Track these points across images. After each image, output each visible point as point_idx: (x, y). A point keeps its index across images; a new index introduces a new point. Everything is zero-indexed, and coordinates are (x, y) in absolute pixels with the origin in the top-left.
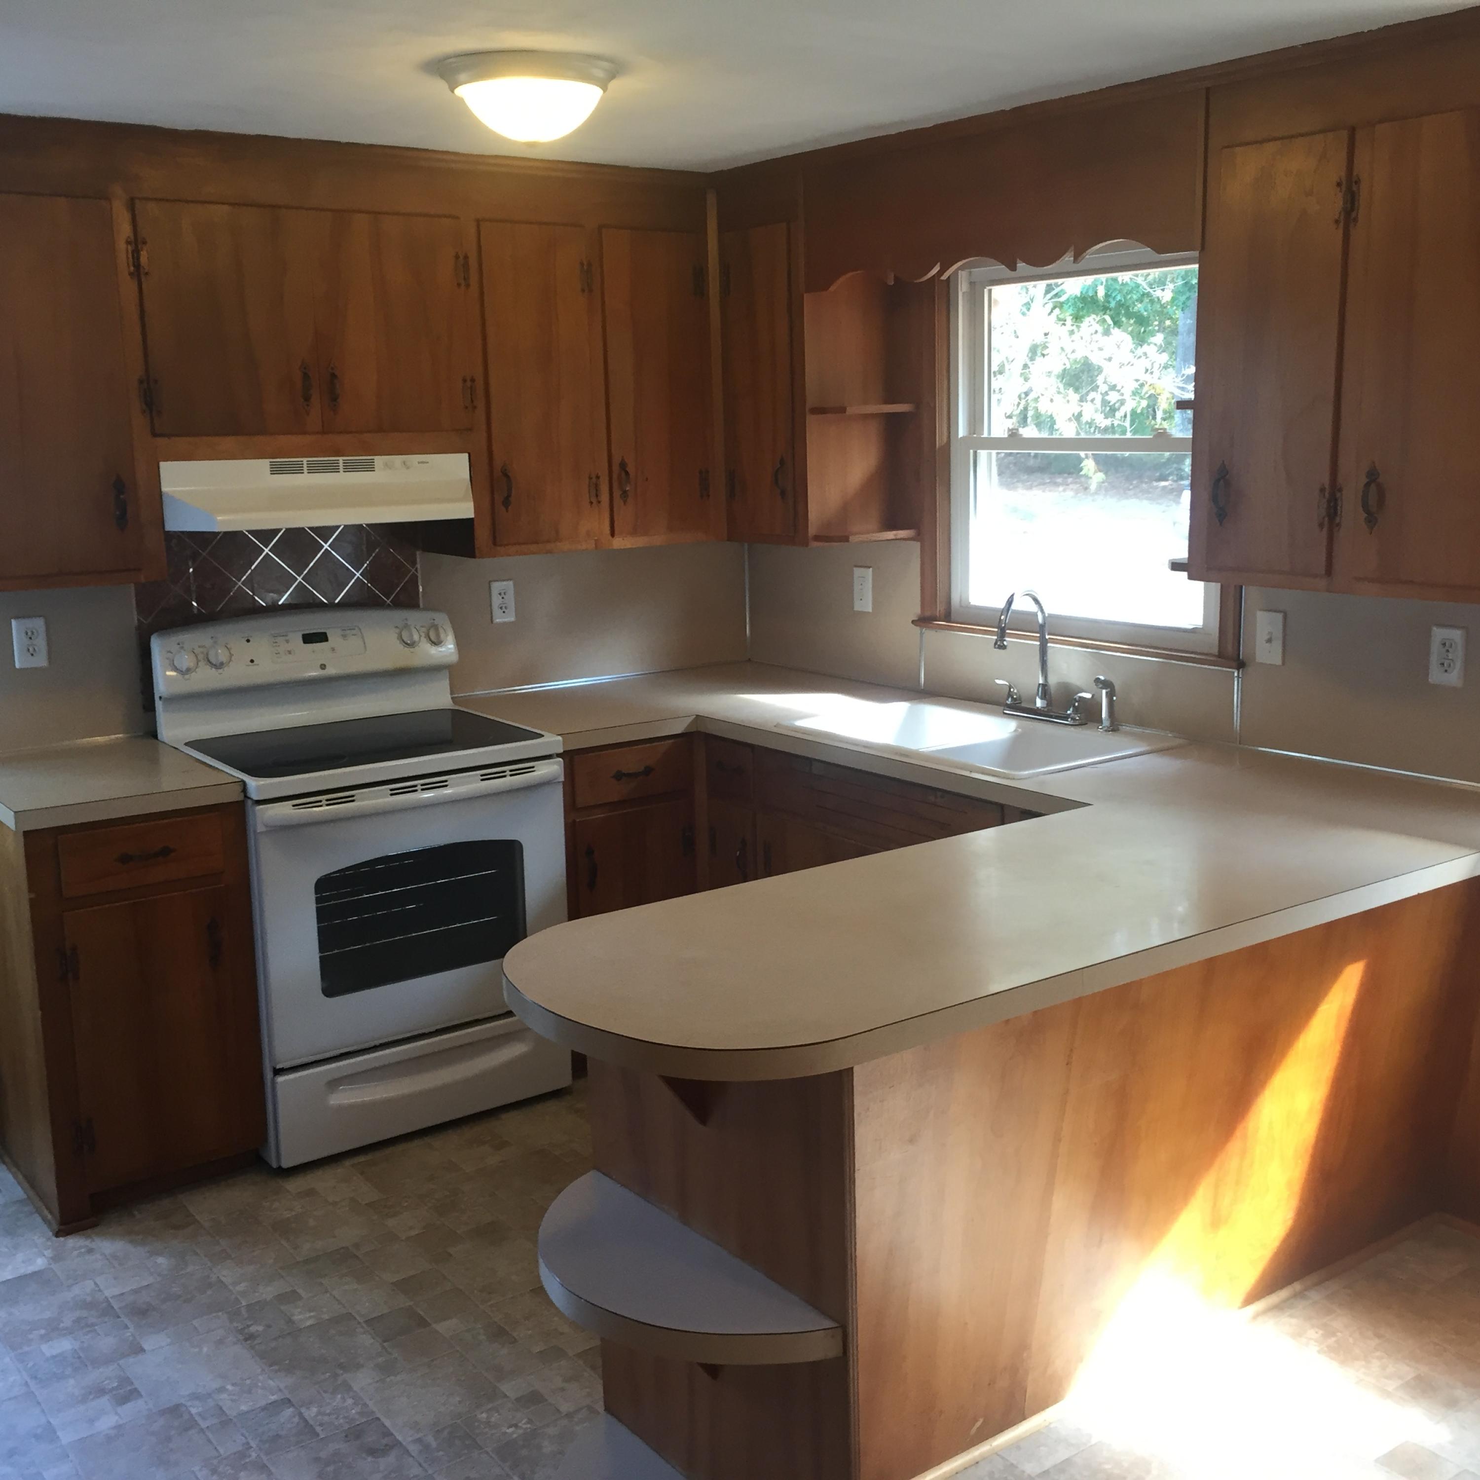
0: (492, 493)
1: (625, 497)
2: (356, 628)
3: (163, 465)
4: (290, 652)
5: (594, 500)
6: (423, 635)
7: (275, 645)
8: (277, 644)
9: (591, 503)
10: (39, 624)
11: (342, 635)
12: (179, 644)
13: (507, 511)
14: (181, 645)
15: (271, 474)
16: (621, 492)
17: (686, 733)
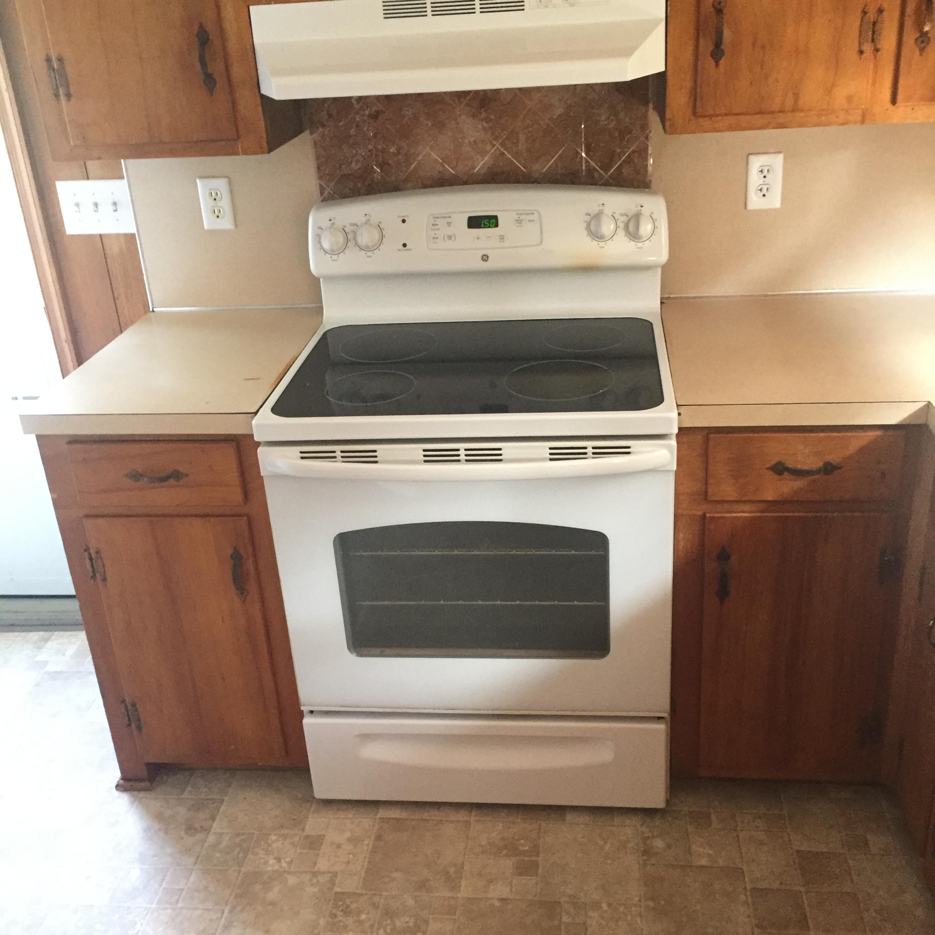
0: (697, 40)
1: (923, 42)
2: (535, 213)
3: (253, 9)
4: (450, 237)
5: (868, 48)
6: (621, 225)
7: (434, 228)
8: (436, 227)
9: (861, 52)
10: (221, 185)
11: (517, 221)
12: (330, 220)
13: (717, 65)
14: (332, 222)
15: (385, 18)
16: (918, 35)
17: (908, 425)
